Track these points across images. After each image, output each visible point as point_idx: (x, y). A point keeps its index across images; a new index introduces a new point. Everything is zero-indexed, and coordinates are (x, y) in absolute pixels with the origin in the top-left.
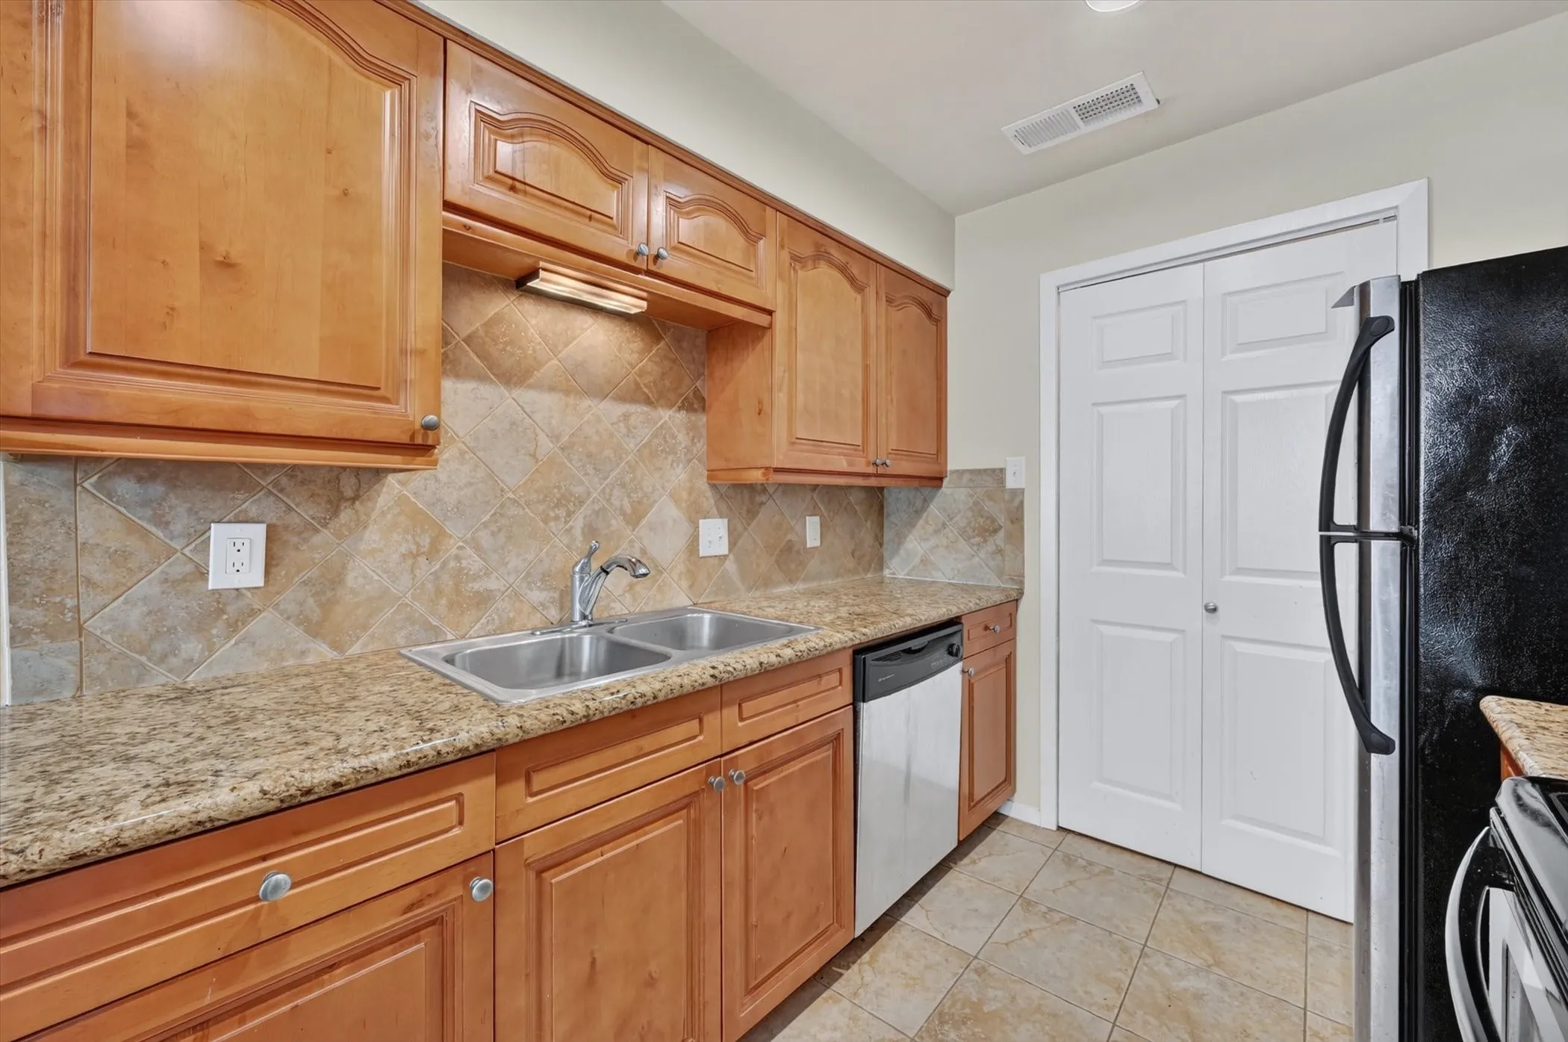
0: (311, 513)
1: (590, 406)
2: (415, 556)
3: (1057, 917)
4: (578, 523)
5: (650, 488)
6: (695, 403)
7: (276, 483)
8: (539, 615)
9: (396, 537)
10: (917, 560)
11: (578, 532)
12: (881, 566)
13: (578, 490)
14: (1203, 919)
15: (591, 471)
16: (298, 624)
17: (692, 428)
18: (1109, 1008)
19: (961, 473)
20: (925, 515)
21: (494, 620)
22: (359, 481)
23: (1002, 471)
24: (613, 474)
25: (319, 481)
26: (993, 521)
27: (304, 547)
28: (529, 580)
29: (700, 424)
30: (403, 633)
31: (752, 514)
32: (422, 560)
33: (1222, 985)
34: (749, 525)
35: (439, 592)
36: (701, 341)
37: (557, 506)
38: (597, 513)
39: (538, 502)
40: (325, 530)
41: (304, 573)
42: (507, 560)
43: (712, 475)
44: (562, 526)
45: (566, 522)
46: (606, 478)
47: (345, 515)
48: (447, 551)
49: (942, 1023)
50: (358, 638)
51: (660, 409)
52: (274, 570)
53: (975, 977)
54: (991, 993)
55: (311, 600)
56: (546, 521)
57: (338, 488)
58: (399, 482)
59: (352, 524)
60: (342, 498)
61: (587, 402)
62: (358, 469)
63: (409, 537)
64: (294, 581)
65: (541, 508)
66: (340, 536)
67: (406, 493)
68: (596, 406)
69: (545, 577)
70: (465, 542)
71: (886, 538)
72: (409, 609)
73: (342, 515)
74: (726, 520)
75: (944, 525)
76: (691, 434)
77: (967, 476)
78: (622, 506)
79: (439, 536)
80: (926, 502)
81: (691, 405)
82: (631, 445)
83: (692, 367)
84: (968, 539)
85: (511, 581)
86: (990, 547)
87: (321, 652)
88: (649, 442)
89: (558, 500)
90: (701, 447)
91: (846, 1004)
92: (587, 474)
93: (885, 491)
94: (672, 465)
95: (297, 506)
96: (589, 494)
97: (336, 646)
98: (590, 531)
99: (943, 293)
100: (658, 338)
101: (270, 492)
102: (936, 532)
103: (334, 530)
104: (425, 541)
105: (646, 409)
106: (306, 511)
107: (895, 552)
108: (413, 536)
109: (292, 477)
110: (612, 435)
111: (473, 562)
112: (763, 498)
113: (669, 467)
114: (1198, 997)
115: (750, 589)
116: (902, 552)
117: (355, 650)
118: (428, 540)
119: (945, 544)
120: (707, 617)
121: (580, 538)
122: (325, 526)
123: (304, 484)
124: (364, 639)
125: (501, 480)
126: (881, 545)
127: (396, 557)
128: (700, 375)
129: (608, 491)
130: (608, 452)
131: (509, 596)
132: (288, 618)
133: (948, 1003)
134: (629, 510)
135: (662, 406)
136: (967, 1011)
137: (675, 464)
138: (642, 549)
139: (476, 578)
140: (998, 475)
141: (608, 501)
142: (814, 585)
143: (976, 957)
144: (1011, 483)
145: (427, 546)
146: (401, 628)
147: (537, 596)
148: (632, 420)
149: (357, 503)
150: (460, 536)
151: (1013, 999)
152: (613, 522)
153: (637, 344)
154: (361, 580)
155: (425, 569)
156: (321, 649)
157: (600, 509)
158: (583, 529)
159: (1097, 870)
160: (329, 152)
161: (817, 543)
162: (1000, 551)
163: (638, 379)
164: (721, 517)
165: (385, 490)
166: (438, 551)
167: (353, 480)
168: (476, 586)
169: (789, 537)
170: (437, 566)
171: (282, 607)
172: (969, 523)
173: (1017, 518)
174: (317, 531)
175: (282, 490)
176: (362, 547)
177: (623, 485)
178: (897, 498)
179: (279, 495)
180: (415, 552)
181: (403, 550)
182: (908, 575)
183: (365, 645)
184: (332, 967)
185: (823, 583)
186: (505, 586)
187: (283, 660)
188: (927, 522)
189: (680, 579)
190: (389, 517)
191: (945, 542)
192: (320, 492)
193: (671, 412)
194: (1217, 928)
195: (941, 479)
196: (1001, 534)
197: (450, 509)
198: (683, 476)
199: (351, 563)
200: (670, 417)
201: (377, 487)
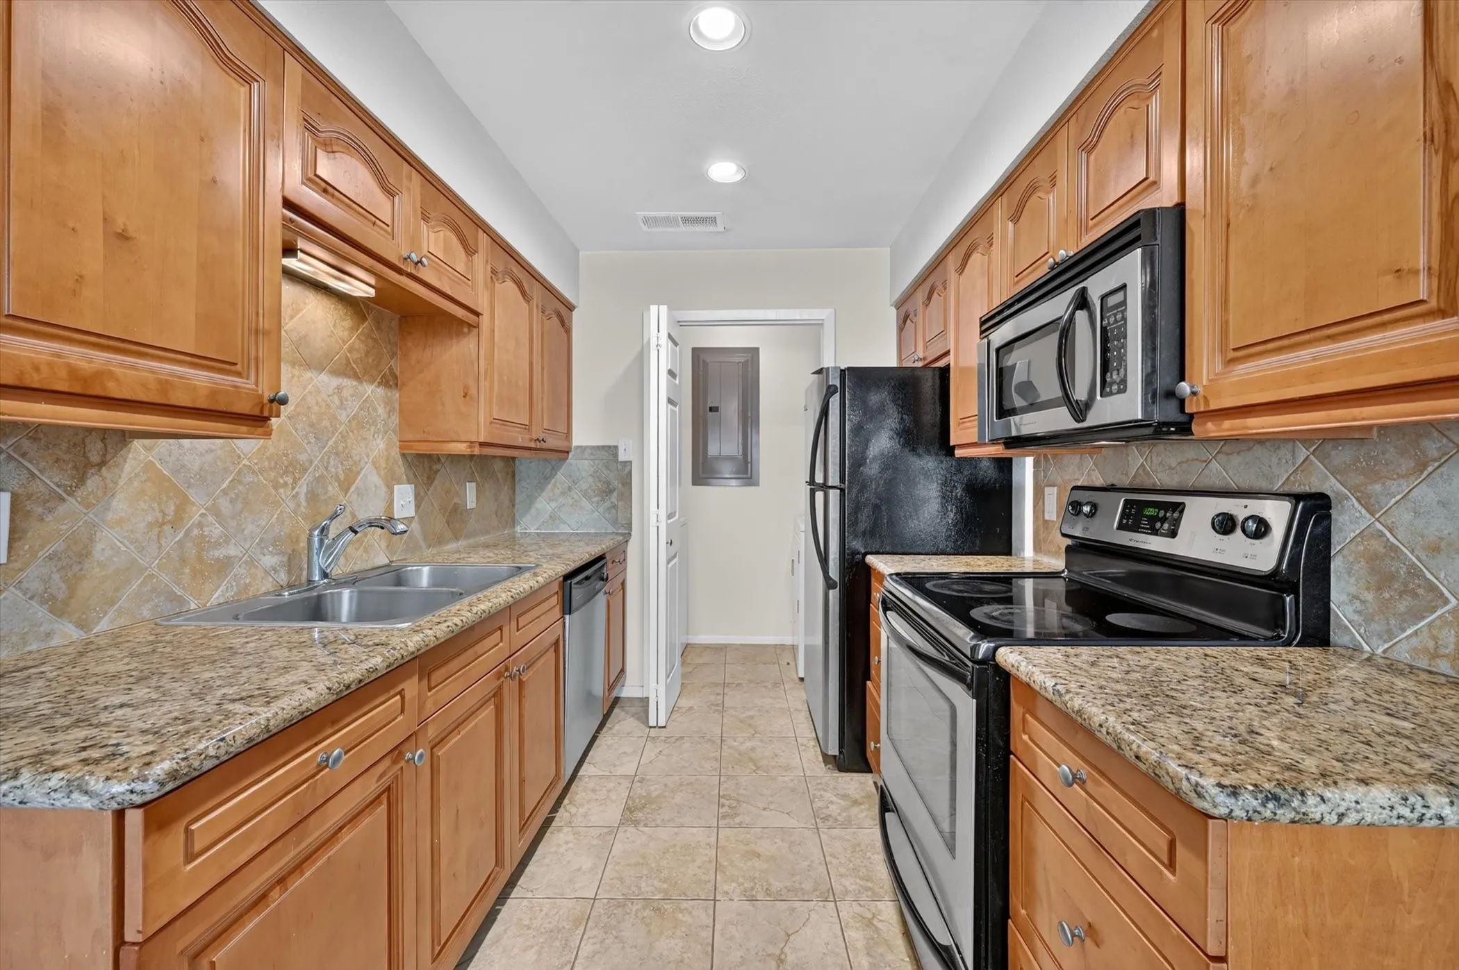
0: (56, 479)
1: (311, 378)
2: (162, 525)
3: (673, 739)
4: (302, 489)
5: (358, 456)
6: (391, 381)
7: (16, 447)
8: (271, 579)
9: (142, 505)
10: (547, 516)
11: (302, 497)
12: (513, 522)
13: (303, 458)
14: (745, 715)
15: (313, 441)
16: (42, 603)
17: (388, 402)
18: (715, 770)
19: (582, 449)
20: (553, 481)
21: (232, 586)
22: (106, 446)
23: (616, 447)
24: (330, 443)
25: (64, 446)
26: (608, 483)
27: (50, 518)
28: (263, 545)
29: (395, 398)
30: (149, 605)
31: (430, 480)
32: (167, 528)
33: (762, 741)
34: (428, 490)
35: (183, 561)
36: (395, 324)
37: (286, 472)
38: (317, 480)
39: (271, 469)
40: (70, 499)
41: (49, 546)
42: (243, 526)
43: (404, 444)
44: (289, 493)
45: (293, 489)
46: (324, 448)
47: (92, 483)
48: (191, 518)
49: (631, 812)
50: (105, 614)
51: (365, 384)
52: (15, 545)
53: (639, 784)
54: (652, 788)
55: (56, 577)
56: (276, 487)
57: (85, 453)
58: (144, 447)
59: (100, 493)
60: (88, 465)
61: (309, 374)
62: (105, 430)
63: (155, 505)
64: (39, 555)
65: (273, 474)
66: (88, 506)
67: (152, 459)
68: (317, 377)
69: (275, 542)
70: (206, 509)
71: (518, 499)
72: (155, 580)
73: (89, 483)
74: (413, 486)
75: (570, 489)
76: (388, 409)
77: (589, 451)
78: (337, 473)
79: (183, 504)
80: (554, 470)
81: (387, 382)
82: (343, 417)
83: (389, 347)
84: (589, 499)
85: (247, 546)
86: (607, 504)
87: (67, 633)
88: (358, 413)
89: (286, 467)
90: (395, 419)
91: (566, 830)
92: (309, 443)
93: (517, 462)
94: (374, 436)
95: (41, 471)
96: (311, 462)
97: (82, 625)
98: (313, 497)
99: (570, 308)
100: (363, 318)
101: (10, 458)
102: (563, 493)
103: (81, 497)
104: (171, 509)
105: (355, 383)
106: (50, 478)
107: (528, 510)
108: (159, 504)
109: (35, 439)
110: (328, 406)
111: (216, 531)
112: (438, 466)
113: (371, 437)
114: (753, 749)
115: (429, 546)
116: (533, 511)
117: (103, 626)
118: (173, 508)
119: (571, 503)
120: (426, 570)
121: (304, 504)
122: (71, 494)
123: (48, 448)
124: (111, 613)
125: (238, 448)
126: (513, 506)
127: (142, 526)
128: (393, 355)
129: (326, 458)
130: (326, 423)
131: (246, 562)
132: (31, 598)
133: (630, 802)
134: (342, 477)
135: (366, 381)
136: (643, 801)
137: (376, 436)
138: (351, 512)
139: (217, 545)
140: (613, 450)
141: (326, 468)
142: (471, 541)
143: (636, 775)
144: (622, 458)
145: (172, 513)
146: (148, 601)
147: (269, 561)
148: (345, 393)
149: (104, 468)
150: (201, 503)
151: (666, 785)
152: (330, 488)
153: (348, 323)
154: (109, 552)
155: (171, 540)
156: (66, 630)
157: (320, 476)
158: (306, 495)
159: (684, 710)
160: (202, 140)
161: (474, 506)
162: (615, 507)
163: (348, 354)
164: (409, 483)
165: (130, 455)
166: (182, 519)
167: (99, 445)
168: (217, 553)
169: (456, 500)
170: (182, 534)
171: (25, 585)
172: (590, 487)
173: (627, 481)
174: (63, 500)
175: (24, 455)
176: (110, 516)
177: (337, 454)
178: (527, 467)
179: (20, 459)
180: (160, 520)
181: (150, 518)
182: (538, 529)
183: (112, 621)
184: (341, 828)
185: (477, 539)
186: (242, 552)
187: (25, 644)
188: (555, 486)
189: (380, 540)
190: (136, 484)
191: (570, 501)
192: (66, 457)
193: (373, 387)
194: (752, 717)
195: (568, 452)
196: (615, 494)
197: (192, 475)
198: (382, 446)
199: (98, 534)
200: (371, 390)
201: (125, 450)
